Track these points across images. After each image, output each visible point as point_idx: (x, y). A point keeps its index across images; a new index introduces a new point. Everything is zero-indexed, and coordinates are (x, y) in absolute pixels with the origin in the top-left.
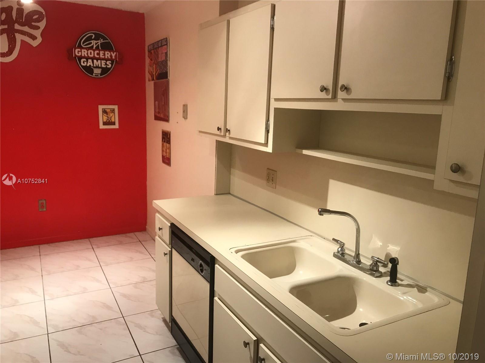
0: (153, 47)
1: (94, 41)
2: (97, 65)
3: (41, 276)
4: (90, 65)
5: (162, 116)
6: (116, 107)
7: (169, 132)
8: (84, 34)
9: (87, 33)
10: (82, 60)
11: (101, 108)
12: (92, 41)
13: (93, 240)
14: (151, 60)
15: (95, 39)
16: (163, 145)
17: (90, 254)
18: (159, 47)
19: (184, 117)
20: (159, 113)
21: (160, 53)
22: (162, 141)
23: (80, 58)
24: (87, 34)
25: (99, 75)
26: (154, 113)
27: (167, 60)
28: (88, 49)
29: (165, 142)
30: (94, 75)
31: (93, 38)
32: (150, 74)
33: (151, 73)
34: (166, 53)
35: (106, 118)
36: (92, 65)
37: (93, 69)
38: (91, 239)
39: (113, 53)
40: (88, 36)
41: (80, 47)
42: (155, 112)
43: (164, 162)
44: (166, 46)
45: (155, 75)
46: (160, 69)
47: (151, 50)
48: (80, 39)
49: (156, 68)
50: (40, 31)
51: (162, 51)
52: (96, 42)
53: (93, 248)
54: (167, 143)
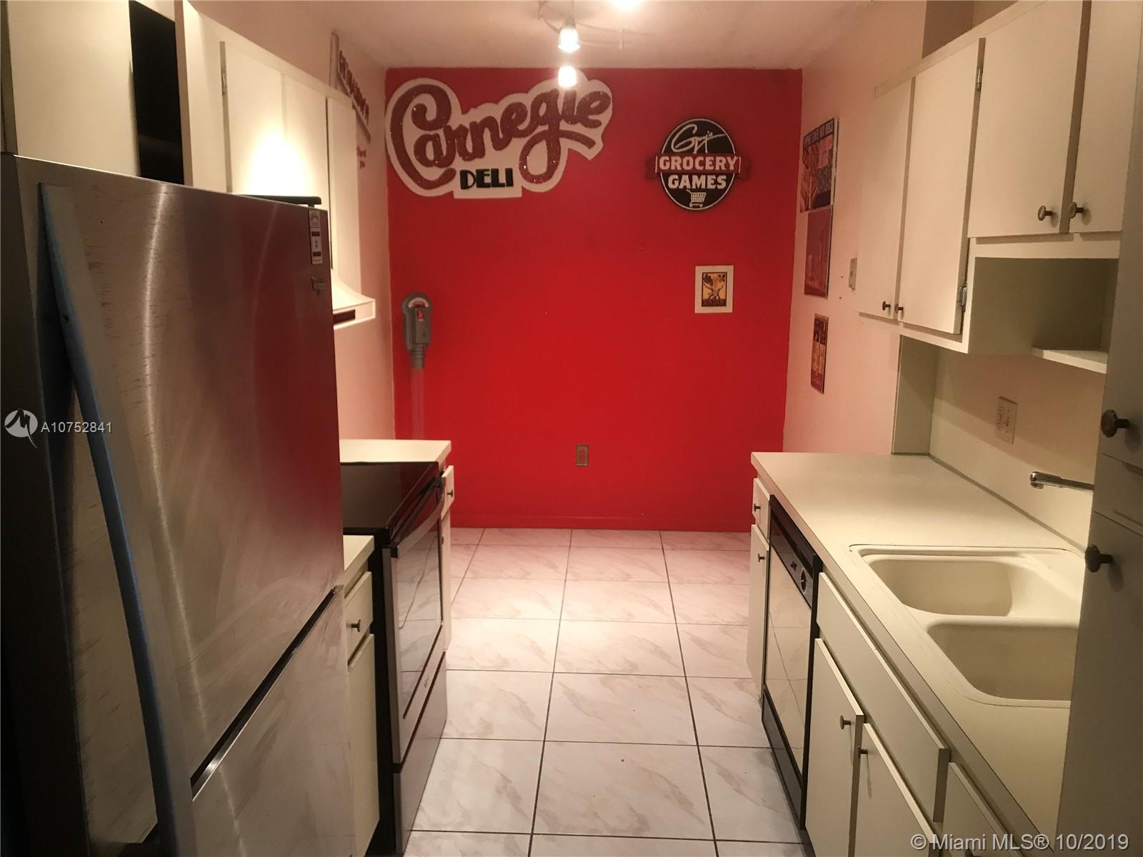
0: (811, 139)
1: (696, 138)
2: (698, 186)
3: (564, 581)
4: (685, 187)
5: (816, 285)
6: (729, 270)
7: (826, 319)
8: (679, 127)
9: (683, 124)
10: (671, 179)
11: (700, 271)
12: (692, 139)
13: (666, 534)
14: (807, 168)
15: (698, 134)
16: (814, 347)
17: (656, 560)
18: (820, 140)
19: (851, 286)
20: (812, 279)
21: (821, 151)
22: (814, 339)
23: (667, 174)
24: (684, 126)
25: (701, 205)
26: (805, 281)
27: (831, 166)
28: (682, 155)
29: (818, 341)
30: (691, 205)
31: (694, 132)
32: (803, 197)
33: (804, 195)
34: (831, 151)
35: (710, 291)
36: (689, 186)
37: (690, 195)
38: (662, 533)
39: (732, 158)
40: (684, 129)
41: (669, 152)
42: (806, 276)
43: (813, 384)
44: (832, 135)
45: (812, 197)
46: (819, 186)
47: (808, 146)
48: (669, 137)
49: (813, 183)
50: (601, 129)
51: (824, 146)
52: (700, 140)
53: (664, 548)
54: (821, 343)
